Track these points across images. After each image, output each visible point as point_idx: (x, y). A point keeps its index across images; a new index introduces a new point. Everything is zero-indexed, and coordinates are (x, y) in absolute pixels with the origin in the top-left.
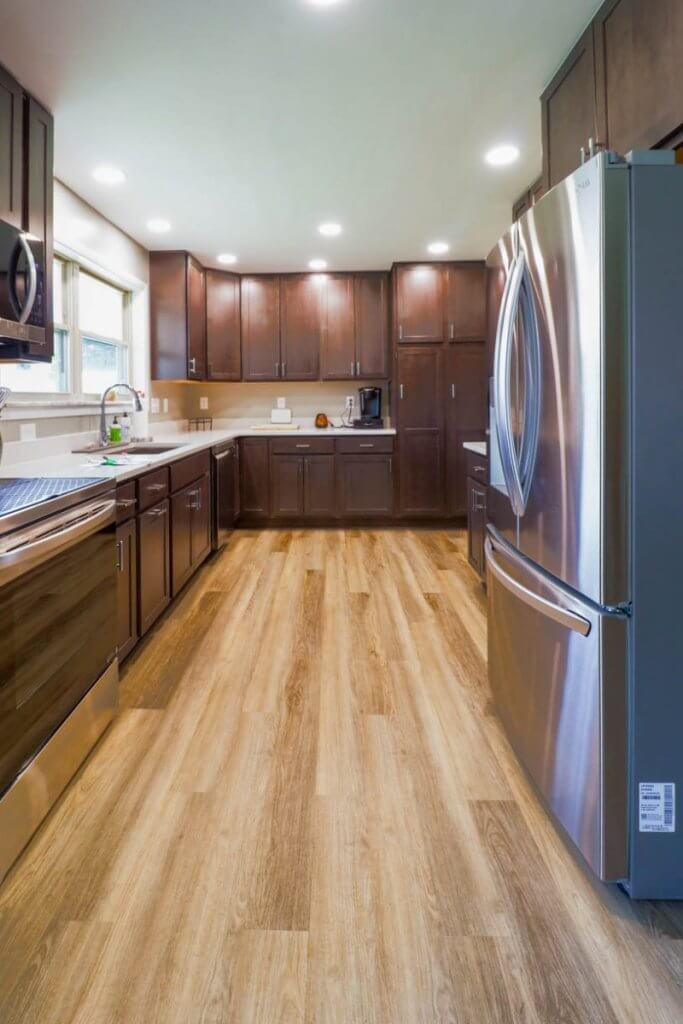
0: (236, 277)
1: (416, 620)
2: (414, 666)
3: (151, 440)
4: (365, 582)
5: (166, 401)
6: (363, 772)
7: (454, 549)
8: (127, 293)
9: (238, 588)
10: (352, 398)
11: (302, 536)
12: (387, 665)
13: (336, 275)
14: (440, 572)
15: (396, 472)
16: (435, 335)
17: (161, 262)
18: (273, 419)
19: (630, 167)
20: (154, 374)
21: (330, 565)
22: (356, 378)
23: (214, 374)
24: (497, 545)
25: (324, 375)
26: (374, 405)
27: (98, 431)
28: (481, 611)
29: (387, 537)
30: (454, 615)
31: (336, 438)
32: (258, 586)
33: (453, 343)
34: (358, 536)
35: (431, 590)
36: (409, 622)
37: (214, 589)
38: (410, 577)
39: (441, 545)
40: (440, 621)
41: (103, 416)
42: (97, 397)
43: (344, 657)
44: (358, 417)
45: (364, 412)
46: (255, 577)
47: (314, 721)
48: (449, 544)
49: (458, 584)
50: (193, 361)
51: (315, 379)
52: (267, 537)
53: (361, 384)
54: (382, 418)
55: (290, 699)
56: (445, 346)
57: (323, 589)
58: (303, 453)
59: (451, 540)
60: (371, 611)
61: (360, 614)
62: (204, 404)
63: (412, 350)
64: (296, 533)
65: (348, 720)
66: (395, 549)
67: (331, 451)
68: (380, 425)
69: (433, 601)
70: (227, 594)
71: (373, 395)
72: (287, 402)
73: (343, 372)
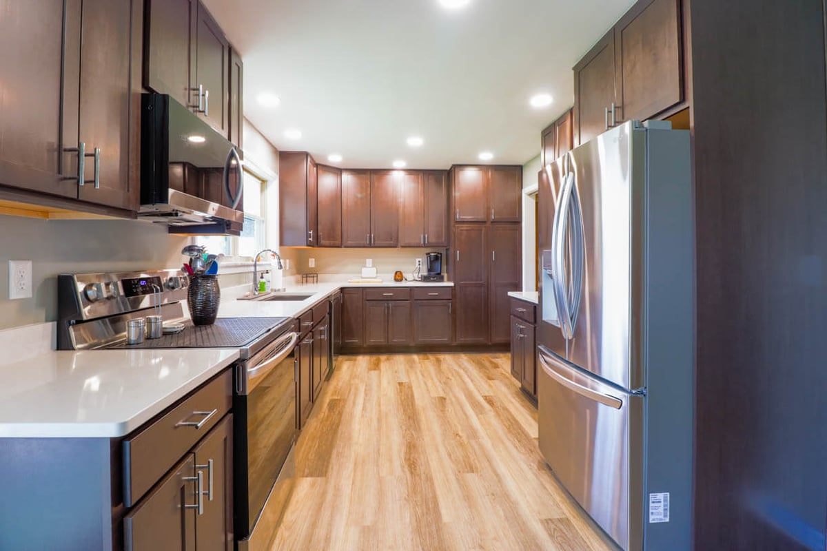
0: (338, 171)
1: (481, 414)
2: (488, 444)
3: (284, 290)
4: (440, 389)
5: (288, 261)
6: (470, 507)
7: (496, 366)
8: (263, 182)
9: (352, 397)
10: (420, 260)
11: (388, 359)
12: (469, 442)
13: (410, 171)
14: (489, 381)
15: (454, 312)
16: (481, 217)
17: (287, 159)
18: (363, 276)
19: (647, 130)
20: (282, 243)
21: (413, 378)
22: (425, 246)
23: (323, 242)
24: (547, 359)
25: (401, 243)
26: (437, 265)
27: (251, 283)
28: (523, 406)
29: (448, 359)
30: (506, 409)
31: (412, 288)
32: (366, 395)
33: (493, 222)
34: (428, 359)
35: (487, 394)
36: (477, 416)
37: (336, 397)
38: (471, 386)
39: (487, 364)
40: (498, 414)
41: (255, 273)
42: (248, 259)
43: (439, 440)
44: (425, 274)
45: (429, 270)
46: (362, 388)
47: (430, 479)
48: (492, 362)
49: (504, 389)
50: (311, 232)
51: (395, 247)
52: (363, 361)
53: (428, 250)
54: (442, 274)
55: (410, 466)
56: (488, 224)
57: (412, 396)
58: (388, 299)
59: (493, 360)
60: (450, 409)
61: (443, 411)
62: (312, 263)
63: (465, 227)
64: (383, 357)
65: (452, 477)
66: (456, 368)
67: (408, 298)
68: (441, 279)
69: (490, 401)
70: (345, 401)
71: (436, 258)
72: (373, 263)
73: (414, 241)
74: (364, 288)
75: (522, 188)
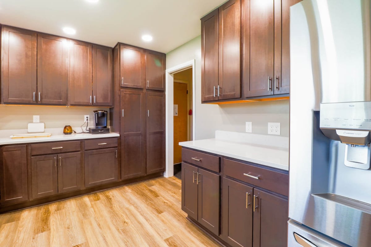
10: (88, 116)
13: (79, 42)
15: (120, 157)
18: (29, 131)
22: (93, 105)
25: (71, 100)
26: (104, 120)
33: (148, 90)
44: (93, 127)
45: (97, 124)
51: (64, 104)
53: (95, 109)
54: (107, 127)
56: (145, 91)
58: (57, 153)
59: (150, 188)
63: (128, 91)
64: (53, 207)
67: (80, 150)
68: (107, 131)
71: (103, 115)
72: (40, 119)
73: (85, 101)
74: (28, 145)
75: (165, 69)
